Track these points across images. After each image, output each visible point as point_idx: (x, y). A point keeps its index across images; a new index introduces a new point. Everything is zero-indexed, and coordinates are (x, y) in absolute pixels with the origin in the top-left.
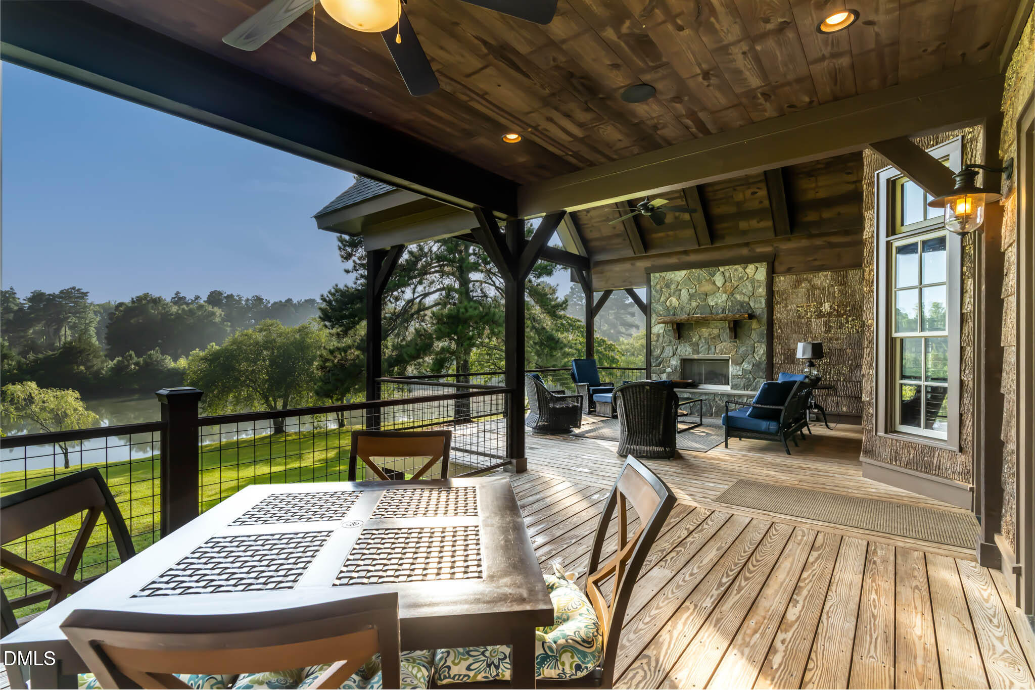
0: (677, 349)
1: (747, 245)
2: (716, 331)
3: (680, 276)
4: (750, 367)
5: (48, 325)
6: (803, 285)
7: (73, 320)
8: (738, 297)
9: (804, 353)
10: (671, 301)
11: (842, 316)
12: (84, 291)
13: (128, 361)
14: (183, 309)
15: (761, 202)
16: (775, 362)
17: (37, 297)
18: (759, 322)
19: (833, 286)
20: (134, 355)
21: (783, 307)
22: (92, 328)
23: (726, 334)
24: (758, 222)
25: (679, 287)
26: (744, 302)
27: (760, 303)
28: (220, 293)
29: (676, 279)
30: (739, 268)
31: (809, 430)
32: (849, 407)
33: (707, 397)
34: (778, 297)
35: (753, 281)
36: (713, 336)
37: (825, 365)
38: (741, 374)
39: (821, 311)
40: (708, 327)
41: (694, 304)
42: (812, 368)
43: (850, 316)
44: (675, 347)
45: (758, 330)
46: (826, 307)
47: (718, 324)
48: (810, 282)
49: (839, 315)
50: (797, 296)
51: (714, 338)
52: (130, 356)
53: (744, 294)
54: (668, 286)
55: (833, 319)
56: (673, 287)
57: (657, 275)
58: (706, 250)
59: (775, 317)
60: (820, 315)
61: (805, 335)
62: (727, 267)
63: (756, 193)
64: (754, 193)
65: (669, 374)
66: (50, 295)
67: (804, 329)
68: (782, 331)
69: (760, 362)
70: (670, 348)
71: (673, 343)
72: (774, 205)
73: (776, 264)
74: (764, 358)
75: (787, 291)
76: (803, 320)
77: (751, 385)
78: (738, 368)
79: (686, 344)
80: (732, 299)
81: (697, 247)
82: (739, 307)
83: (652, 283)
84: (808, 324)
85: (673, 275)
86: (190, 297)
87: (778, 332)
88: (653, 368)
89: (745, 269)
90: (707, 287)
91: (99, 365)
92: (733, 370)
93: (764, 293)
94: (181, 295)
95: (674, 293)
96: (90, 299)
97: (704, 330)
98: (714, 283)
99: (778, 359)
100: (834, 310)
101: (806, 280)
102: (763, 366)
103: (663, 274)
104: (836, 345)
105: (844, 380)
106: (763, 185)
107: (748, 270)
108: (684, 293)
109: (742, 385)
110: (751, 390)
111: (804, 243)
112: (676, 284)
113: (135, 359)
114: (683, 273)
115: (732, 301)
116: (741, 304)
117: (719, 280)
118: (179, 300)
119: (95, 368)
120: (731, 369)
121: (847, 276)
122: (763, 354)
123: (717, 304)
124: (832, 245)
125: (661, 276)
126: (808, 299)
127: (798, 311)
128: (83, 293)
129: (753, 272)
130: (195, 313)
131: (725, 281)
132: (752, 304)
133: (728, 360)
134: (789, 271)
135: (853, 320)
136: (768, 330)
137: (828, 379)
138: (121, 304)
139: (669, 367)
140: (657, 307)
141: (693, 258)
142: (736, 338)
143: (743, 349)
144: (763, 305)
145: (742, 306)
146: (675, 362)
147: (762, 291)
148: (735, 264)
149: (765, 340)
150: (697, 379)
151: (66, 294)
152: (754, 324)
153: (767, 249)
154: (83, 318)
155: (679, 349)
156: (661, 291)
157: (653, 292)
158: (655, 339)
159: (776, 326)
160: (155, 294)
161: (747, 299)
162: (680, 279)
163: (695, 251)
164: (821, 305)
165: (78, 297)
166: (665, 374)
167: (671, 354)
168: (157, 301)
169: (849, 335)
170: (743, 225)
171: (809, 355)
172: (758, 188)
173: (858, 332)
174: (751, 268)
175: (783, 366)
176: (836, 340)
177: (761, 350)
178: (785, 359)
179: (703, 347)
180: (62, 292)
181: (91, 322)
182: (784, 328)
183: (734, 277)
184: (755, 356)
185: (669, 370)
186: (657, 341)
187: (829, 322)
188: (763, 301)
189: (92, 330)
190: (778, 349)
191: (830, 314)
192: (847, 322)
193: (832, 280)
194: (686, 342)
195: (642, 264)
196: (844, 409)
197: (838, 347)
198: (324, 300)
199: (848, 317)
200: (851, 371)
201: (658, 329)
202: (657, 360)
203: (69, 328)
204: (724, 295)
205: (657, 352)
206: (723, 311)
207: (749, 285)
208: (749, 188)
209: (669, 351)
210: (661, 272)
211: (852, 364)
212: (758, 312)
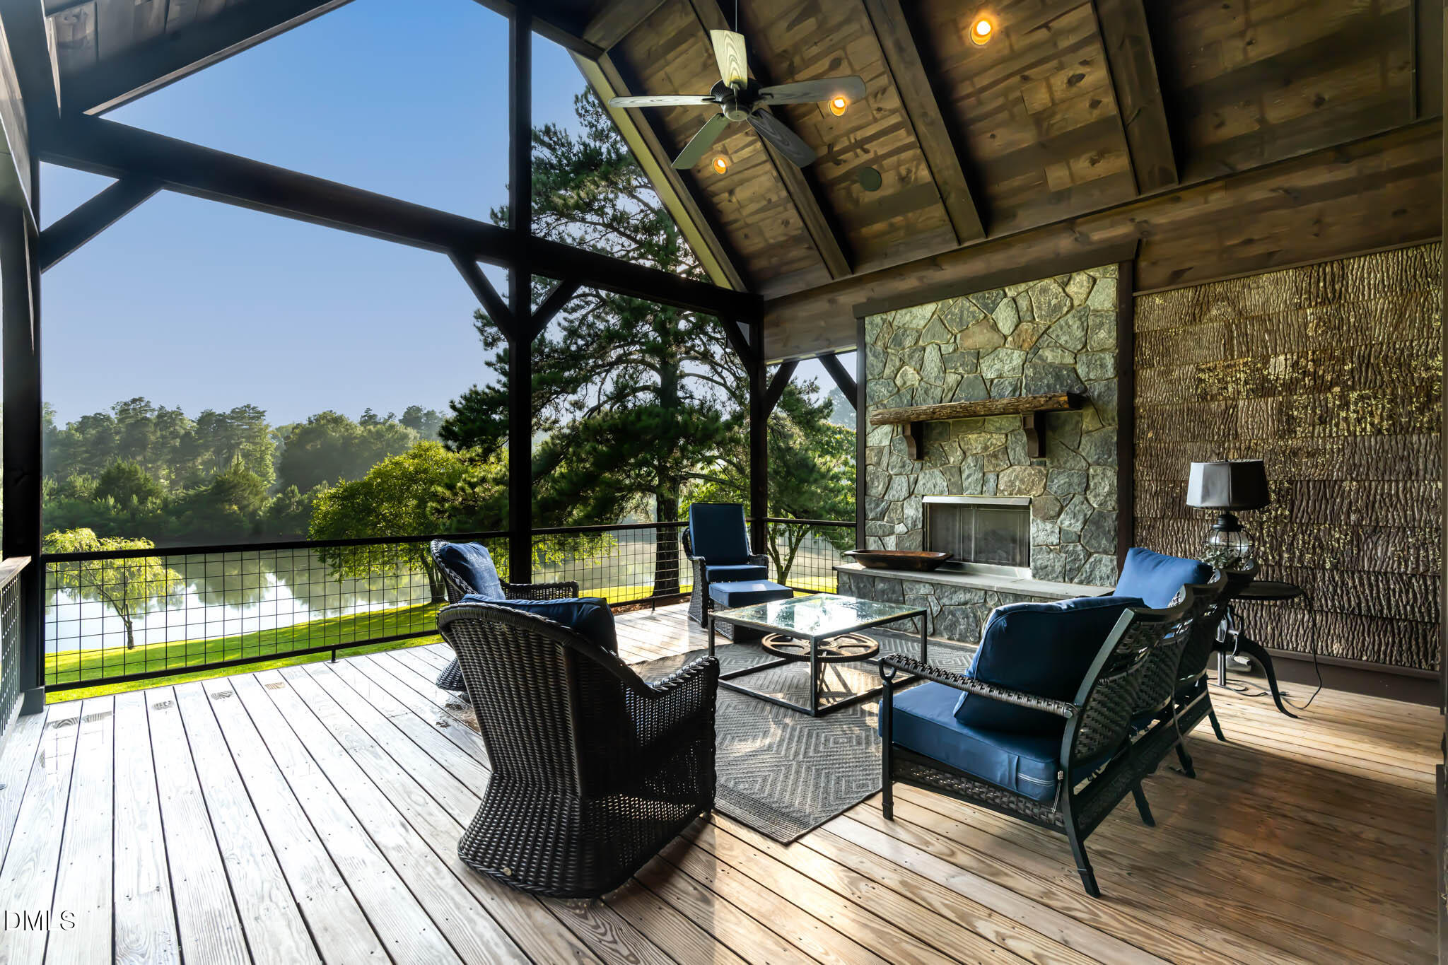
0: (916, 482)
1: (1070, 224)
2: (997, 440)
3: (924, 317)
4: (1078, 526)
5: (218, 452)
6: (1214, 312)
7: (245, 446)
8: (1049, 355)
9: (1206, 494)
10: (905, 374)
11: (1329, 389)
12: (260, 409)
13: (290, 499)
14: (370, 431)
15: (1095, 104)
16: (1138, 513)
17: (207, 419)
18: (1099, 413)
19: (1299, 307)
20: (297, 491)
21: (1162, 374)
22: (269, 457)
23: (1019, 448)
24: (1093, 162)
25: (921, 343)
26: (1063, 366)
27: (1103, 366)
28: (419, 410)
29: (914, 325)
30: (1051, 285)
31: (1215, 725)
32: (1350, 644)
33: (968, 596)
34: (1146, 349)
35: (1084, 313)
36: (991, 450)
37: (1276, 523)
38: (1056, 541)
39: (1265, 379)
40: (981, 429)
41: (952, 379)
42: (1232, 534)
43: (1353, 388)
44: (912, 478)
45: (1096, 435)
46: (1279, 366)
47: (1004, 422)
48: (1232, 303)
49: (1321, 387)
50: (1198, 342)
51: (995, 456)
52: (293, 492)
53: (1064, 348)
54: (898, 342)
55: (1300, 398)
56: (908, 342)
57: (877, 319)
58: (977, 250)
59: (1138, 401)
60: (1263, 388)
61: (1221, 444)
62: (1022, 287)
63: (1082, 77)
64: (1074, 81)
65: (899, 536)
66: (220, 415)
67: (1218, 426)
68: (1157, 434)
69: (1101, 514)
70: (904, 479)
71: (908, 469)
72: (1128, 100)
73: (1143, 264)
74: (1112, 503)
75: (1172, 332)
76: (1214, 406)
77: (1079, 569)
78: (1049, 526)
79: (937, 472)
80: (1036, 360)
81: (955, 246)
82: (1050, 380)
83: (868, 339)
84: (1229, 416)
85: (908, 318)
86: (381, 415)
87: (1146, 436)
88: (870, 524)
89: (1064, 285)
90: (979, 338)
91: (257, 503)
92: (1040, 532)
93: (1111, 342)
94: (372, 413)
95: (911, 357)
96: (267, 420)
97: (972, 437)
98: (995, 327)
99: (1147, 507)
100: (1305, 373)
101: (1224, 297)
102: (1110, 523)
103: (890, 316)
104: (1308, 469)
105: (1335, 567)
106: (1094, 51)
107: (1072, 289)
108: (931, 355)
109: (1058, 569)
110: (1081, 583)
111: (1219, 200)
112: (915, 335)
113: (298, 496)
114: (929, 308)
115: (1034, 366)
116: (1057, 371)
117: (1004, 317)
118: (369, 419)
119: (251, 507)
120: (1033, 529)
121: (1344, 277)
122: (1110, 493)
123: (1000, 376)
124: (1295, 198)
125: (884, 321)
126: (1228, 348)
127: (1201, 380)
128: (258, 412)
129: (1084, 290)
130: (383, 436)
131: (1020, 321)
132: (1081, 370)
133: (1027, 508)
134: (1176, 278)
135: (1361, 398)
136: (1120, 432)
137: (1285, 562)
138: (298, 426)
139: (901, 521)
140: (878, 389)
141: (950, 272)
142: (1042, 454)
143: (1060, 481)
144: (1110, 372)
145: (1058, 377)
146: (912, 511)
147: (1106, 336)
148: (1041, 278)
149: (1114, 457)
150: (958, 549)
151: (238, 414)
152: (1088, 421)
153: (1120, 230)
154: (257, 443)
155: (921, 482)
156: (886, 353)
157: (871, 358)
158: (875, 460)
159: (1143, 424)
160: (338, 412)
161: (1069, 360)
162: (922, 323)
163: (953, 256)
164: (1266, 362)
165: (253, 418)
166: (893, 538)
167: (905, 493)
168: (337, 421)
169: (1352, 443)
170: (1057, 176)
171: (1221, 498)
172: (1085, 63)
173: (1380, 432)
174: (1079, 283)
175: (1159, 525)
176: (1309, 455)
177: (1105, 484)
178: (1166, 506)
179: (971, 475)
180: (233, 411)
181: (267, 449)
182: (1163, 428)
183: (1039, 308)
184: (1092, 500)
185: (900, 528)
186: (879, 463)
187: (1290, 406)
188: (1109, 361)
189: (269, 459)
190: (1146, 480)
191: (1291, 386)
192: (1345, 405)
193: (1299, 291)
194: (935, 466)
195: (850, 298)
196: (1337, 648)
197: (1316, 474)
198: (453, 407)
199: (1347, 389)
200: (1357, 541)
201: (880, 437)
202: (877, 505)
203: (243, 456)
204: (1016, 353)
205: (877, 489)
206: (1014, 391)
207: (1075, 324)
208: (1061, 67)
209: (900, 486)
210: (886, 312)
211: (1359, 524)
212: (1097, 389)
